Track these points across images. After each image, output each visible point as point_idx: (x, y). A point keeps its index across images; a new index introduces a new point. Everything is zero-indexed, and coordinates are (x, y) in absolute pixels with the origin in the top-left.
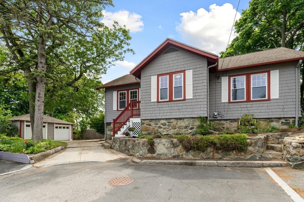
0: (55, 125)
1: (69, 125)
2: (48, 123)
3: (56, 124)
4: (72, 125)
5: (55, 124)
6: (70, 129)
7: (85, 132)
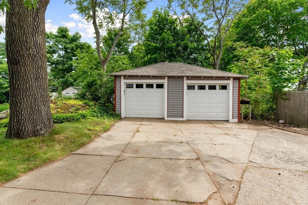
0: (186, 82)
1: (229, 78)
2: (169, 77)
3: (188, 78)
4: (235, 79)
5: (185, 78)
6: (229, 92)
7: (285, 99)
